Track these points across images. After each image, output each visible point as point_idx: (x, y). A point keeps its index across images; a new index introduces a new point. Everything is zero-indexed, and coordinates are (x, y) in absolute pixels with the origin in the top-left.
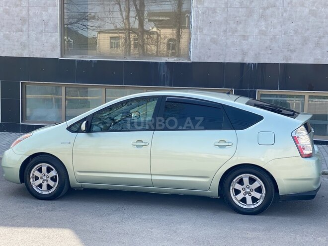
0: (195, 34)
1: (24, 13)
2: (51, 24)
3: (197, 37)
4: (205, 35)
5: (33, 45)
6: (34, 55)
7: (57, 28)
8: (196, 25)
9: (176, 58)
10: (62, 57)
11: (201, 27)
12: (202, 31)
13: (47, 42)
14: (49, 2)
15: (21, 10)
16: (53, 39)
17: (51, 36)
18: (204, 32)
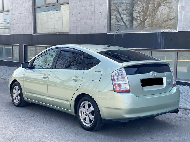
0: (181, 12)
1: (93, 9)
2: (104, 14)
3: (182, 14)
4: (187, 12)
5: (96, 27)
6: (96, 32)
7: (106, 16)
8: (181, 6)
9: (169, 30)
10: (109, 33)
11: (185, 6)
12: (185, 10)
13: (102, 25)
14: (103, 1)
15: (91, 8)
16: (105, 22)
17: (104, 21)
18: (187, 10)
